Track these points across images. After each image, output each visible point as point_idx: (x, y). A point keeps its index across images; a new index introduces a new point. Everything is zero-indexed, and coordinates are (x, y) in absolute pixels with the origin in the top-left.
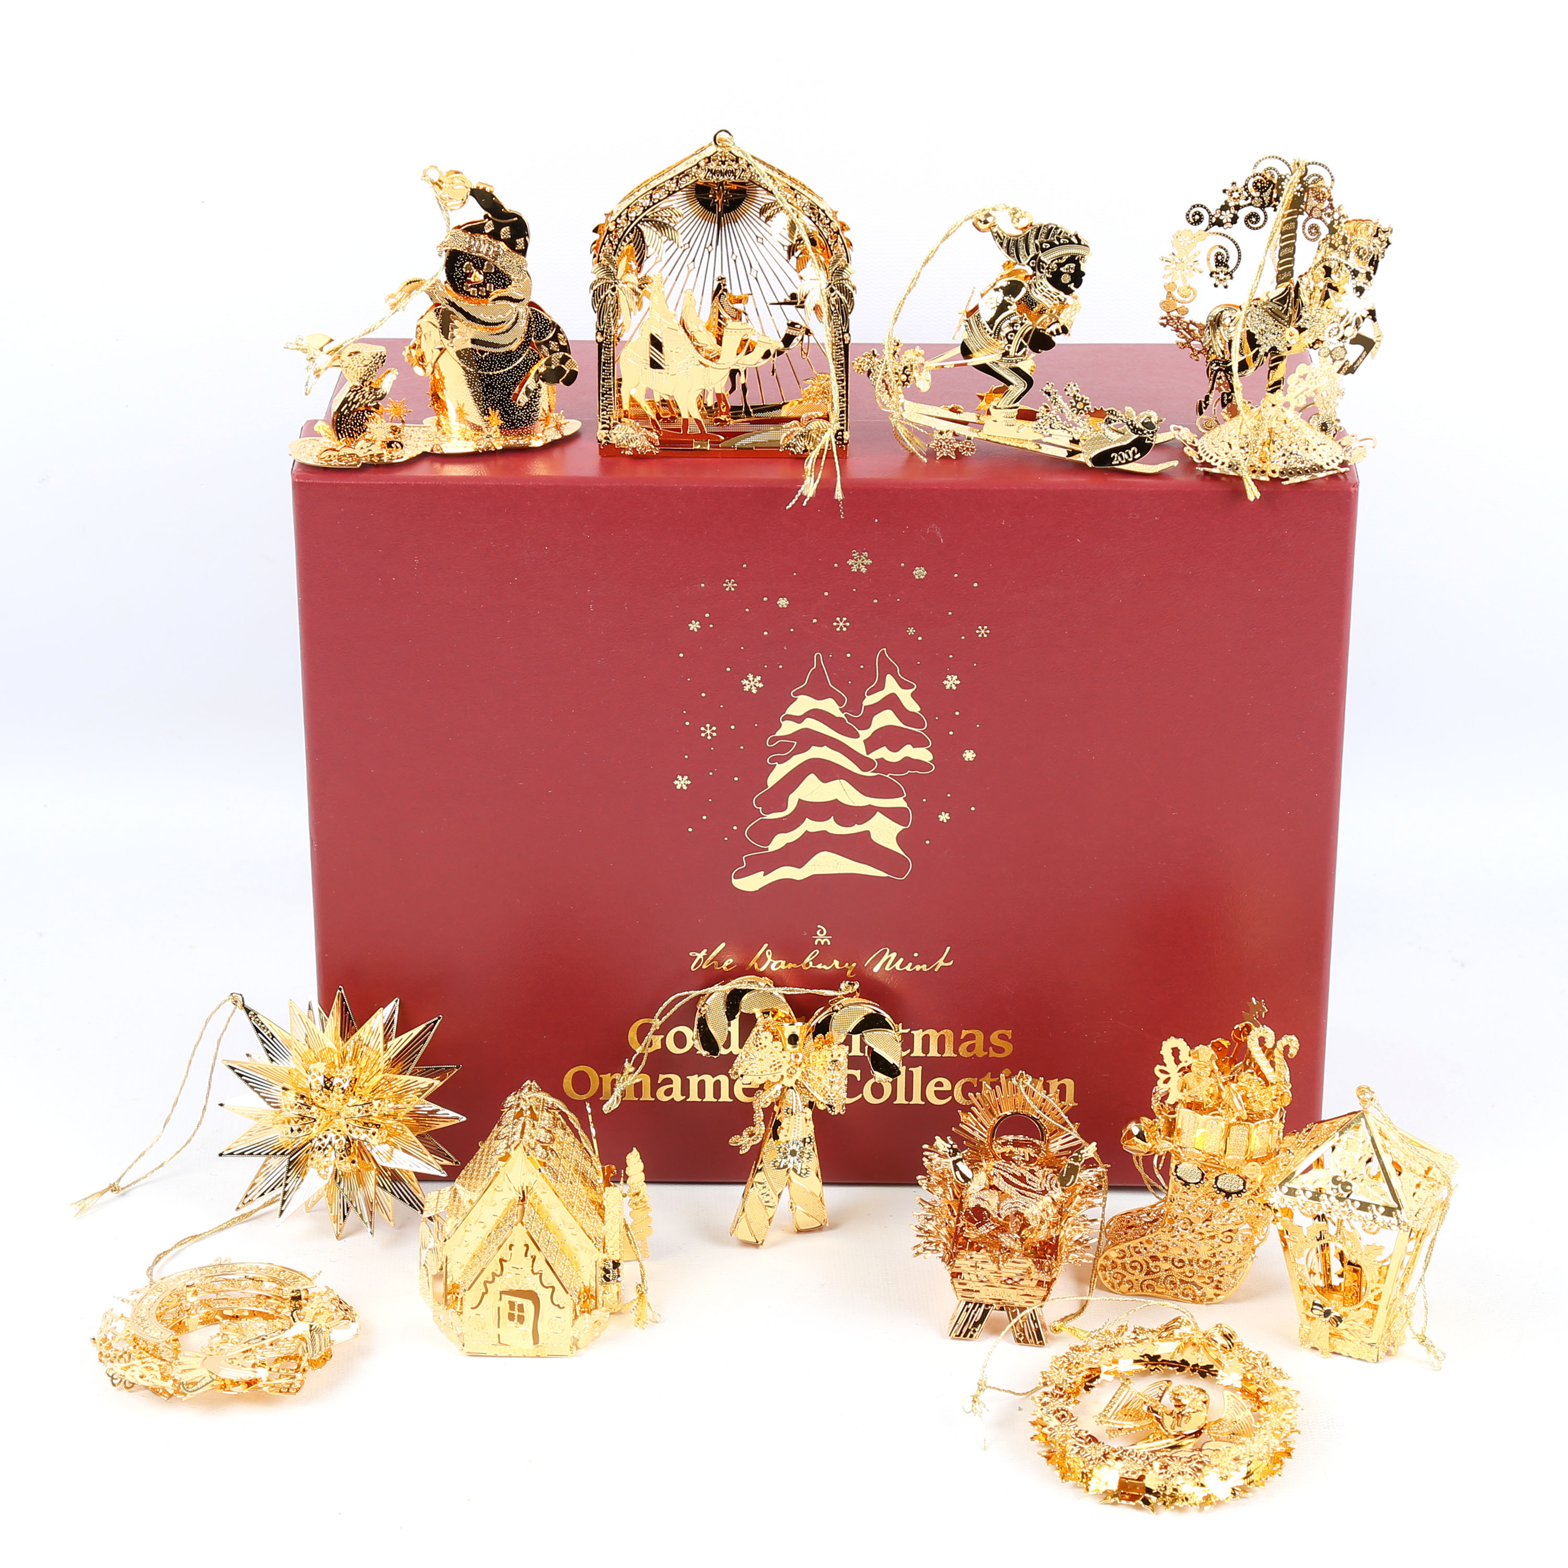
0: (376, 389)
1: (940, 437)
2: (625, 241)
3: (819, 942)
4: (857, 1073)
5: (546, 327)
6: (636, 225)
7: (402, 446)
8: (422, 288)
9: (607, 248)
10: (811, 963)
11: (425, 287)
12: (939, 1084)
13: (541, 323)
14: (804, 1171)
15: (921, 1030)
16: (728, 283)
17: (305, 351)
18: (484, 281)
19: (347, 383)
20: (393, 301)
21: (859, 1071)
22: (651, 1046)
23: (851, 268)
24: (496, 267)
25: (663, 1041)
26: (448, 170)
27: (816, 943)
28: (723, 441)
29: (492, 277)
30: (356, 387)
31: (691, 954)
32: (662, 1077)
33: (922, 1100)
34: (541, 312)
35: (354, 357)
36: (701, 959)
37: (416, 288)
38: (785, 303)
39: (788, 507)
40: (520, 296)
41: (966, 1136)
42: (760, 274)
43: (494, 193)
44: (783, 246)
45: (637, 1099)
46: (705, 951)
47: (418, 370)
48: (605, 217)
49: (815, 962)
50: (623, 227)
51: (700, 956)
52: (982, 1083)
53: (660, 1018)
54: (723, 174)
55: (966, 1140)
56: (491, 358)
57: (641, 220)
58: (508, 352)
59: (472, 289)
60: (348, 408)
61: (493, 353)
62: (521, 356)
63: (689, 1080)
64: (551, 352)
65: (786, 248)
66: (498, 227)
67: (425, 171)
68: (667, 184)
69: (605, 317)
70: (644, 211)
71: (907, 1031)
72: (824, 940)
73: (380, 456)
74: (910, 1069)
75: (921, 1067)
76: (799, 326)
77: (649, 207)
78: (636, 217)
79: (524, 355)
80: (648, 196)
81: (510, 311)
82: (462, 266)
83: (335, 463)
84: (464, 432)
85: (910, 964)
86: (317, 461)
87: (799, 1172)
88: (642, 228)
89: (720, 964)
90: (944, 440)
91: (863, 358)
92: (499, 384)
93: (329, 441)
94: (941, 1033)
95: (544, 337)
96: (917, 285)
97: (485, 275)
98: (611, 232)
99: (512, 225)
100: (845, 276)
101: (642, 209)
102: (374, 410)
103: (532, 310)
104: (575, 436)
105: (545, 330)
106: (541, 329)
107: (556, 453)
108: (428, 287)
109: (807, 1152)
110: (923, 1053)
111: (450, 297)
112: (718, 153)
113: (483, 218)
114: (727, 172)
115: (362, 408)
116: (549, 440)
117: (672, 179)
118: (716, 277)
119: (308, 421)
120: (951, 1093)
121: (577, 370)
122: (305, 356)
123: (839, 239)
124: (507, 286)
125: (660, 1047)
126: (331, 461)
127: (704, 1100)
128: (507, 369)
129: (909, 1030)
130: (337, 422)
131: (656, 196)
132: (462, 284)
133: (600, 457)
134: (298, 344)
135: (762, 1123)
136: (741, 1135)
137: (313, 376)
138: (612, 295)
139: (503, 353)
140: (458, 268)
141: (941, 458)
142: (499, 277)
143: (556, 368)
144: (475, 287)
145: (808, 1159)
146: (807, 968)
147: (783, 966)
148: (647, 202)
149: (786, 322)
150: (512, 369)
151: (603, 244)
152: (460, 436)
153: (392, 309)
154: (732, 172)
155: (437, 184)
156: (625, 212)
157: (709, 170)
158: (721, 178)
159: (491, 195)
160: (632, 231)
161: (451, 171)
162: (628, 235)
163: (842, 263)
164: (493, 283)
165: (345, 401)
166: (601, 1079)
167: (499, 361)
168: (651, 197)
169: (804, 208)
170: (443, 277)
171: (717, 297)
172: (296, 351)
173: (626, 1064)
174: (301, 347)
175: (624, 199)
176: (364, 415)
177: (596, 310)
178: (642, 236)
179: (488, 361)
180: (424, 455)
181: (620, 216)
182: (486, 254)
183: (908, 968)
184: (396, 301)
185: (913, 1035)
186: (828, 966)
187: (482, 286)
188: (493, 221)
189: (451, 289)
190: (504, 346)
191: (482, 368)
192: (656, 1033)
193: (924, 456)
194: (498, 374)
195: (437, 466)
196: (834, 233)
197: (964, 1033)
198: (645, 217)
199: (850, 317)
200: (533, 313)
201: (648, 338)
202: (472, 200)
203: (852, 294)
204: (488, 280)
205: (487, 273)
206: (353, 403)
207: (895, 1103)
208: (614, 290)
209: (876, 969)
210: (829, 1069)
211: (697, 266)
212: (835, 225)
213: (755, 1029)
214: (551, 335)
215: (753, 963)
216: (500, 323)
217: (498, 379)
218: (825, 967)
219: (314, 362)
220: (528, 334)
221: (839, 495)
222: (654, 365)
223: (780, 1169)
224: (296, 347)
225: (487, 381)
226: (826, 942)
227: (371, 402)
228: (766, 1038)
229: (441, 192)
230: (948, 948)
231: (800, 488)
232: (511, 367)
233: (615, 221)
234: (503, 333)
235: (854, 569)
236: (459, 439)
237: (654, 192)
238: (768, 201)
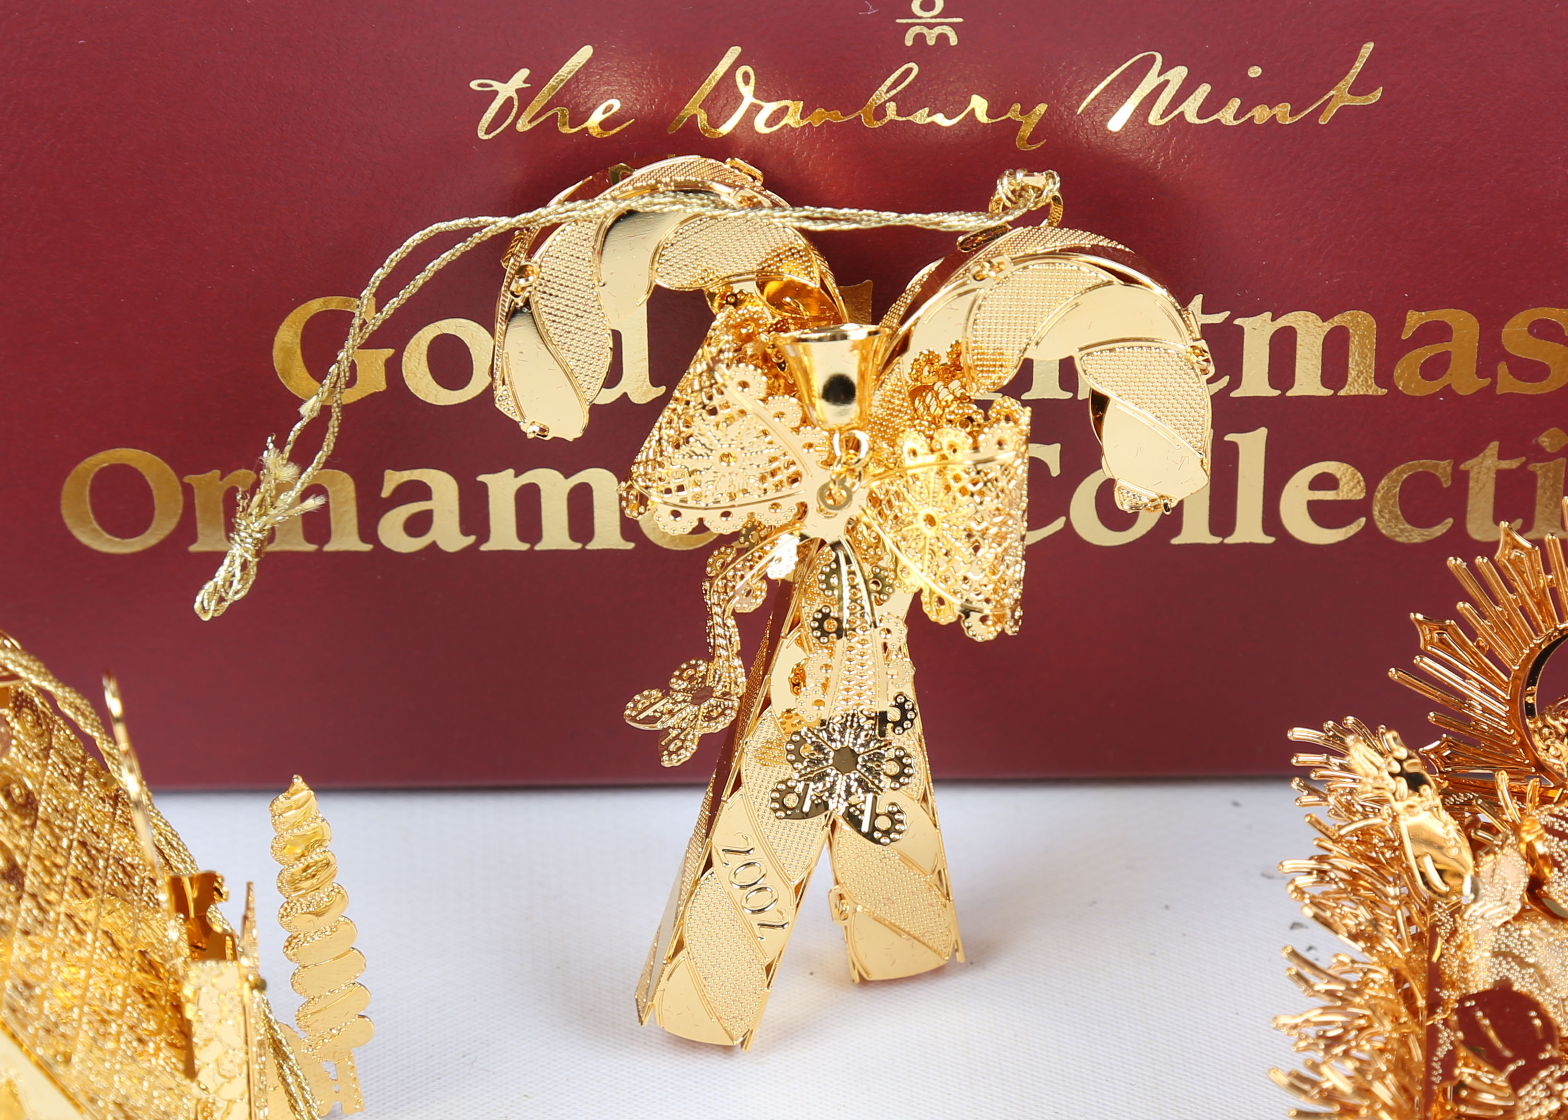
3: (920, 38)
4: (1051, 455)
10: (891, 108)
12: (1325, 482)
14: (883, 823)
15: (1268, 315)
21: (1057, 447)
22: (351, 382)
25: (394, 368)
27: (909, 42)
31: (474, 85)
32: (393, 479)
33: (1267, 530)
36: (510, 100)
41: (1434, 695)
45: (312, 547)
46: (524, 73)
49: (907, 103)
51: (507, 90)
52: (1466, 473)
53: (381, 298)
55: (1433, 706)
63: (484, 486)
71: (1218, 318)
72: (938, 30)
74: (1229, 437)
75: (1262, 432)
85: (1236, 103)
87: (865, 828)
89: (579, 117)
94: (1337, 320)
109: (891, 754)
110: (1273, 385)
120: (1362, 508)
125: (382, 386)
127: (539, 547)
129: (1227, 314)
135: (737, 662)
136: (667, 691)
145: (895, 778)
146: (877, 124)
147: (793, 120)
166: (188, 491)
173: (270, 456)
183: (1227, 116)
185: (1241, 329)
186: (949, 117)
192: (372, 343)
197: (1414, 319)
207: (1175, 541)
209: (1117, 123)
210: (963, 491)
213: (706, 352)
215: (694, 109)
218: (940, 119)
223: (806, 816)
226: (943, 38)
228: (744, 385)
230: (1368, 49)
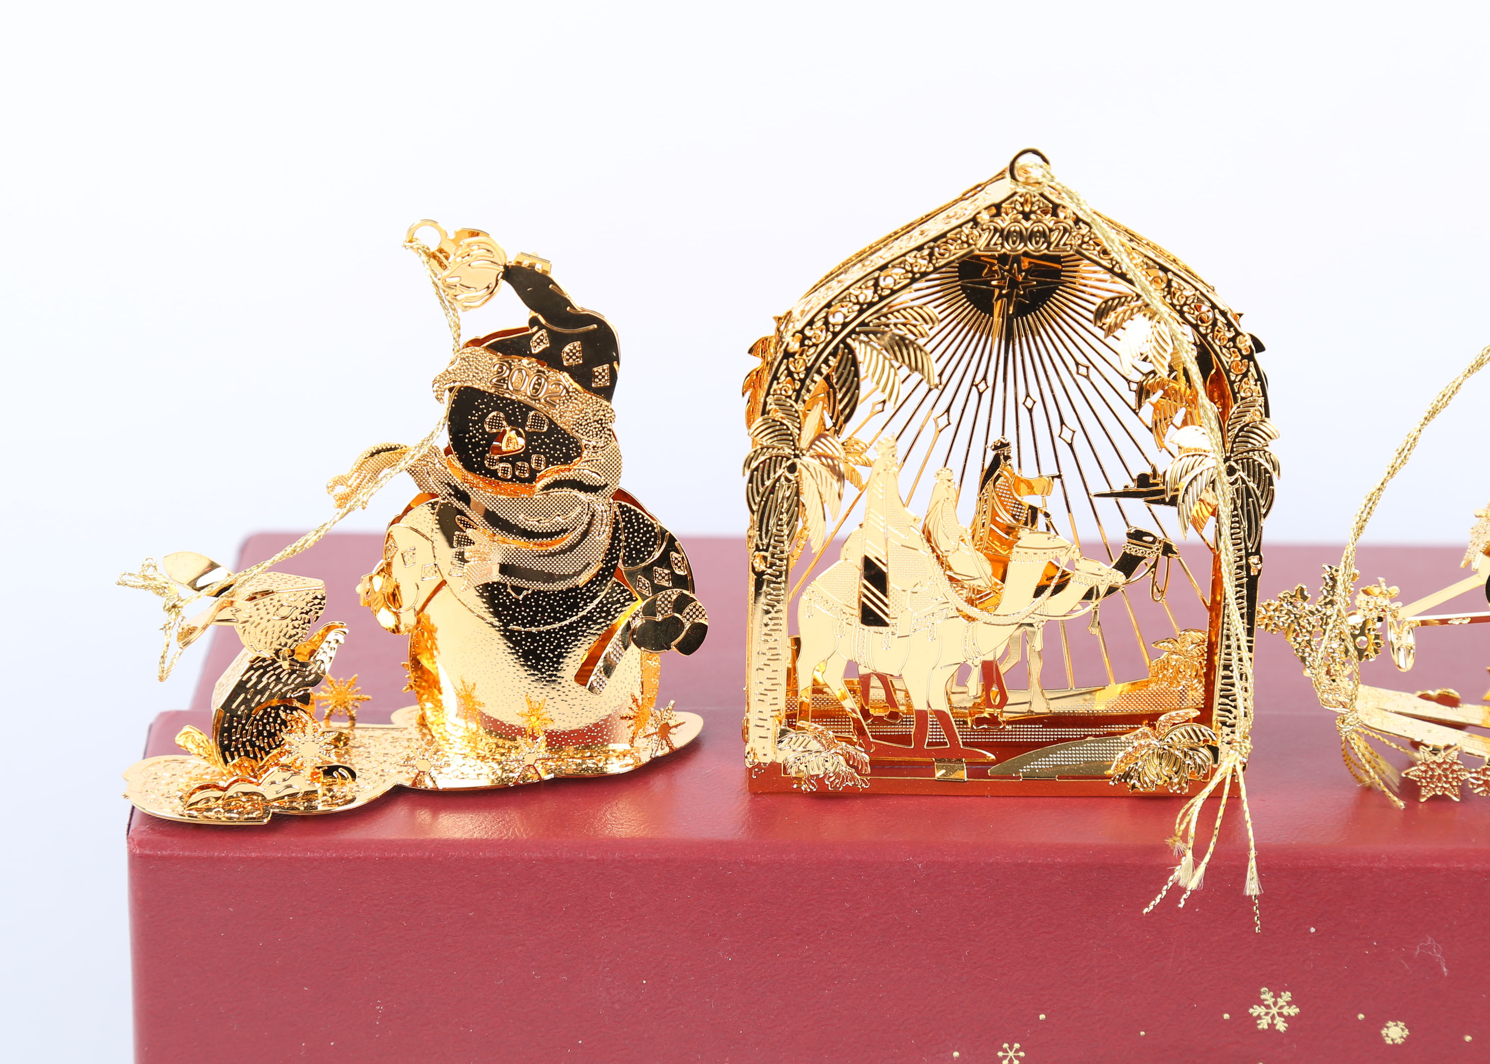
0: (303, 665)
1: (1432, 758)
2: (819, 372)
5: (649, 539)
6: (843, 341)
7: (353, 775)
8: (402, 465)
9: (784, 385)
11: (408, 461)
13: (638, 531)
16: (1014, 454)
17: (161, 590)
18: (527, 450)
19: (244, 651)
20: (341, 490)
23: (1270, 426)
24: (551, 422)
26: (458, 230)
28: (992, 763)
29: (544, 443)
30: (264, 660)
34: (639, 511)
35: (260, 601)
37: (391, 464)
38: (1126, 494)
39: (1146, 910)
40: (600, 480)
42: (1079, 437)
43: (551, 276)
44: (1129, 382)
47: (386, 619)
48: (774, 325)
50: (816, 345)
54: (1022, 237)
56: (537, 601)
57: (853, 331)
58: (569, 590)
59: (502, 465)
60: (245, 701)
61: (539, 592)
62: (595, 596)
64: (657, 589)
65: (1134, 387)
66: (558, 341)
67: (411, 231)
68: (910, 259)
69: (771, 523)
70: (861, 312)
73: (310, 795)
76: (1151, 539)
77: (871, 304)
78: (845, 325)
79: (603, 594)
80: (871, 283)
81: (578, 509)
82: (482, 419)
83: (218, 816)
84: (473, 740)
86: (180, 809)
88: (855, 345)
90: (1439, 765)
91: (1277, 603)
92: (550, 651)
93: (205, 764)
95: (643, 560)
96: (1408, 462)
97: (529, 437)
98: (793, 355)
99: (585, 338)
100: (1256, 442)
101: (857, 307)
102: (298, 705)
103: (620, 506)
104: (693, 747)
105: (646, 545)
106: (637, 543)
107: (659, 783)
108: (411, 462)
111: (457, 481)
112: (1016, 197)
113: (526, 325)
114: (1032, 235)
115: (275, 702)
116: (645, 759)
117: (920, 248)
118: (990, 443)
119: (163, 714)
121: (706, 623)
122: (160, 601)
123: (1253, 370)
124: (572, 459)
126: (209, 810)
128: (567, 622)
130: (224, 730)
131: (887, 282)
132: (482, 455)
133: (748, 797)
134: (145, 577)
137: (176, 645)
138: (788, 480)
139: (561, 592)
140: (475, 423)
141: (1429, 799)
142: (557, 440)
143: (664, 620)
144: (507, 461)
148: (868, 295)
149: (1126, 530)
150: (577, 622)
151: (775, 378)
152: (467, 751)
153: (340, 506)
154: (1043, 234)
155: (434, 257)
156: (823, 314)
157: (996, 230)
158: (1021, 248)
159: (544, 280)
160: (834, 353)
161: (463, 230)
162: (826, 361)
163: (1251, 417)
164: (544, 453)
165: (241, 687)
167: (552, 606)
168: (876, 285)
169: (1185, 309)
170: (443, 440)
171: (990, 483)
172: (142, 591)
174: (153, 583)
175: (815, 289)
176: (278, 715)
177: (755, 508)
178: (855, 363)
179: (530, 607)
180: (398, 793)
181: (811, 323)
182: (534, 397)
184: (348, 490)
187: (523, 460)
188: (549, 331)
189: (459, 465)
190: (564, 577)
191: (517, 619)
193: (1395, 794)
194: (548, 632)
195: (424, 816)
196: (1243, 357)
198: (863, 324)
199: (1264, 523)
200: (623, 513)
201: (860, 564)
202: (506, 289)
203: (1270, 478)
204: (534, 448)
205: (534, 433)
206: (257, 693)
208: (792, 468)
211: (954, 419)
212: (1245, 343)
214: (657, 555)
216: (557, 533)
217: (548, 641)
219: (177, 614)
220: (611, 554)
221: (1252, 887)
222: (870, 618)
224: (141, 582)
225: (528, 645)
227: (293, 690)
229: (446, 273)
231: (1172, 872)
232: (574, 619)
233: (802, 332)
234: (563, 552)
235: (1263, 1024)
236: (465, 756)
237: (883, 274)
238: (1109, 295)
